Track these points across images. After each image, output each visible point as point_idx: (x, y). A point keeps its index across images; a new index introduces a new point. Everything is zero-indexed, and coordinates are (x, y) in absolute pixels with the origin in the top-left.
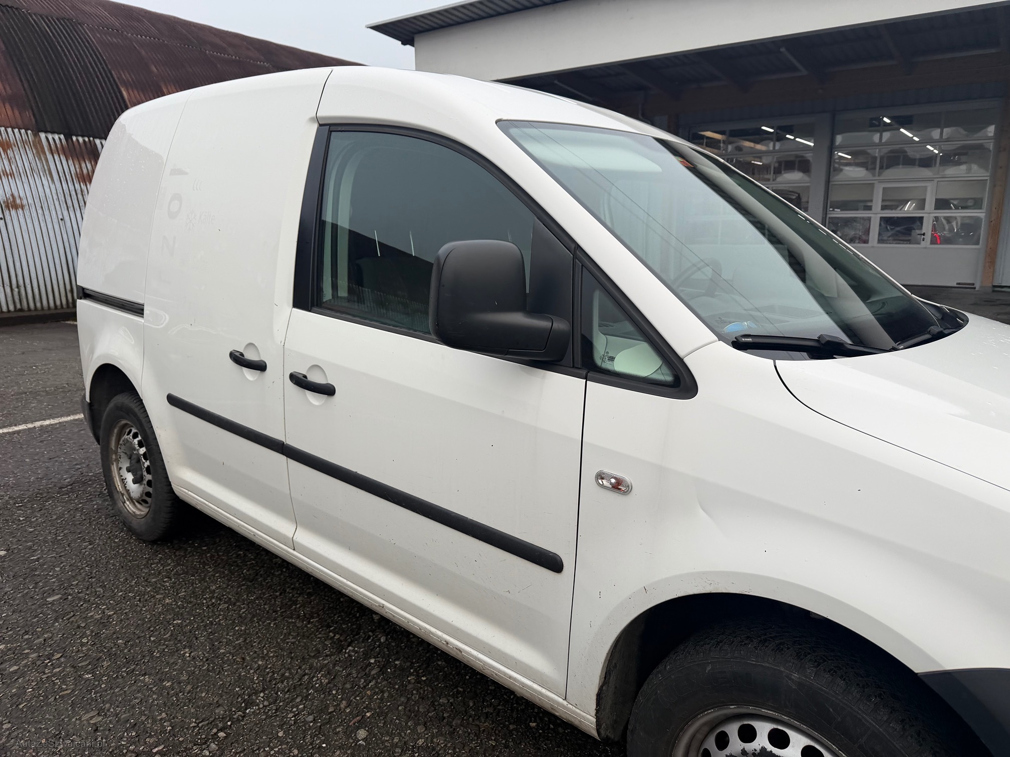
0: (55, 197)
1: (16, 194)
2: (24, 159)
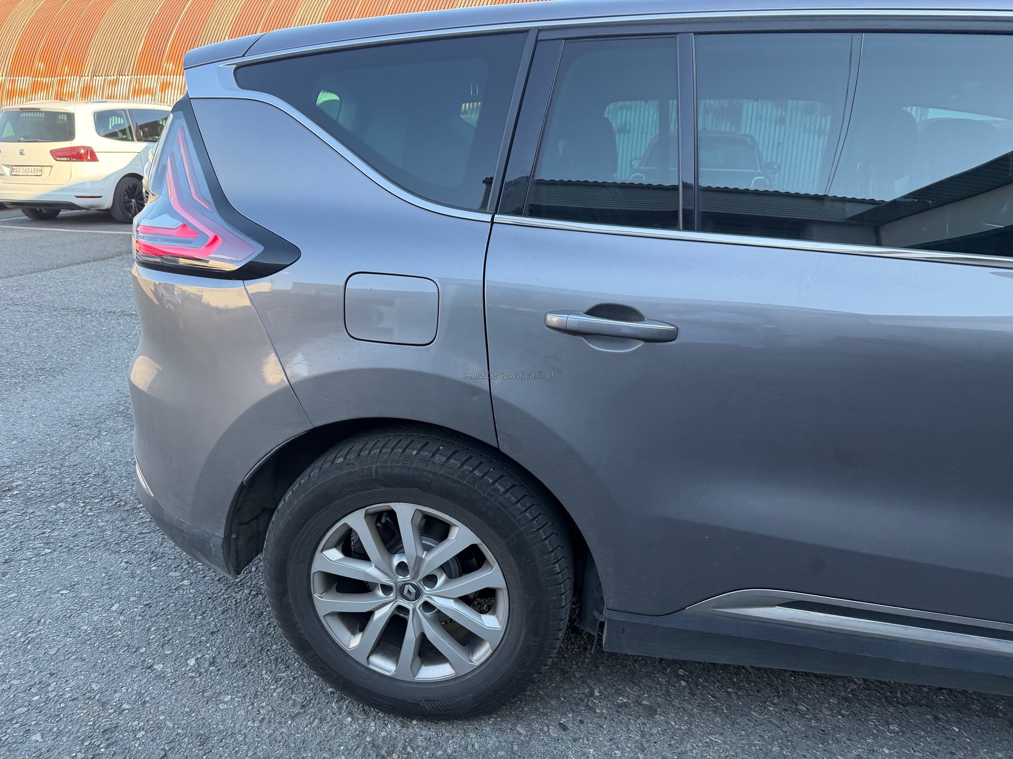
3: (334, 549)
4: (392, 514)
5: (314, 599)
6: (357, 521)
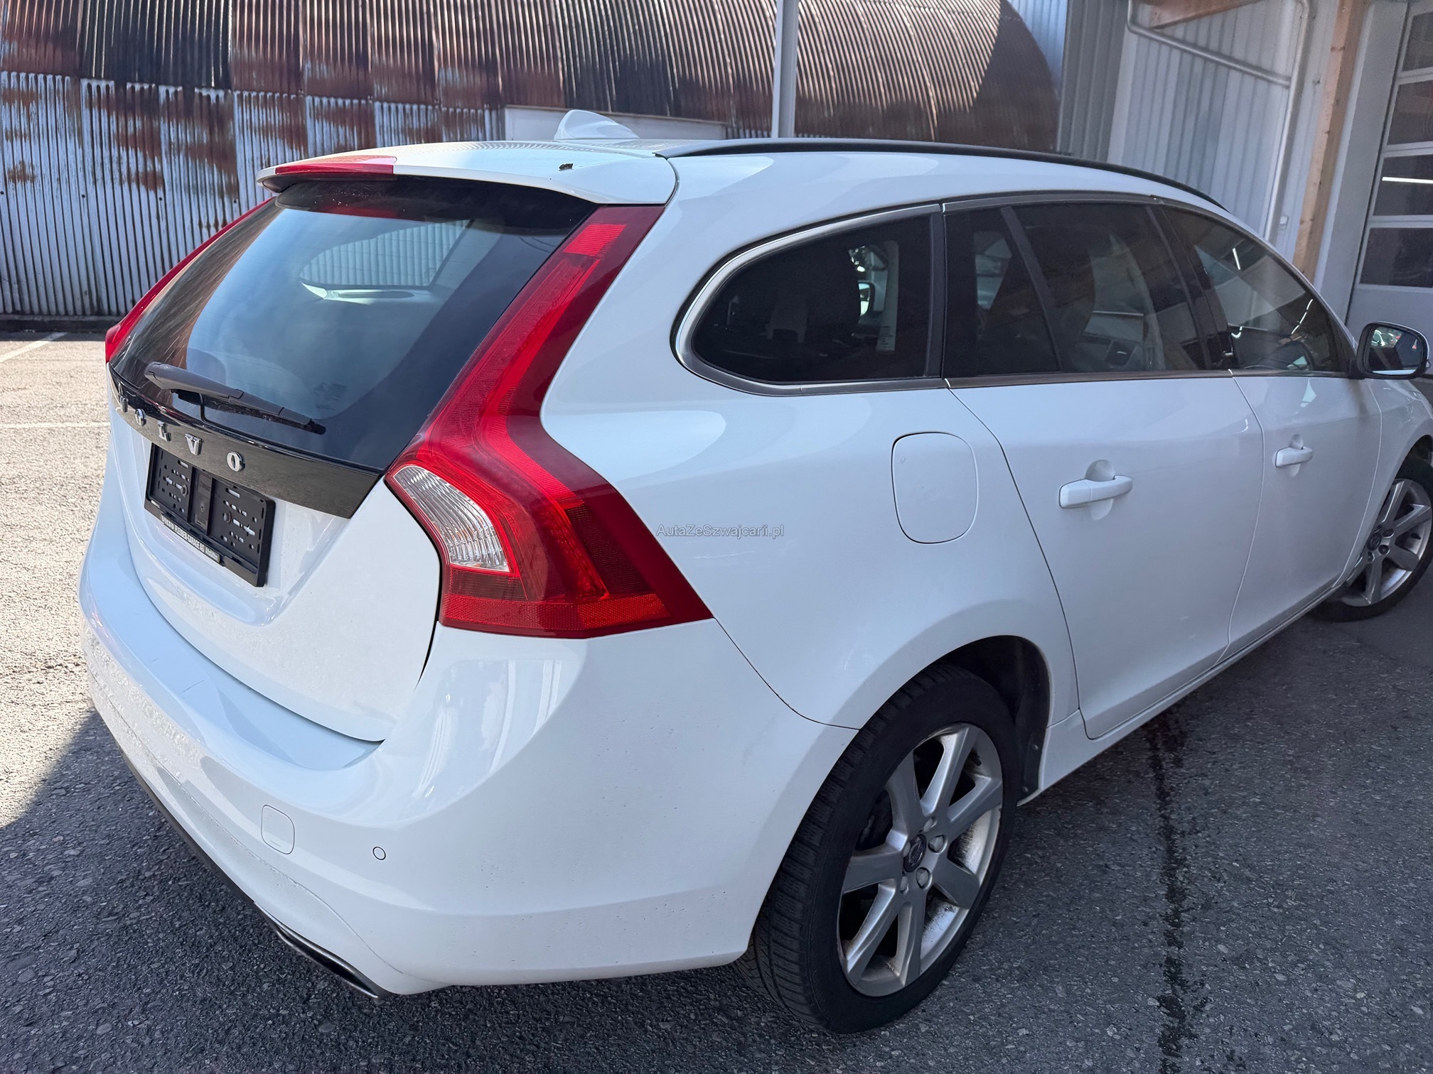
0: (80, 166)
1: (27, 161)
2: (48, 115)
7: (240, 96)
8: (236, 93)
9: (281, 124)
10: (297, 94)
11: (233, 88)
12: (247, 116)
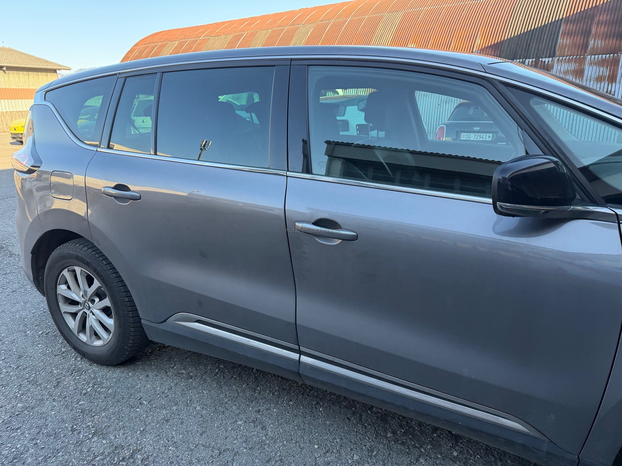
3: (64, 285)
4: (74, 271)
5: (60, 306)
6: (65, 273)
7: (558, 60)
8: (556, 59)
9: (573, 69)
10: (584, 55)
11: (556, 57)
12: (559, 67)
